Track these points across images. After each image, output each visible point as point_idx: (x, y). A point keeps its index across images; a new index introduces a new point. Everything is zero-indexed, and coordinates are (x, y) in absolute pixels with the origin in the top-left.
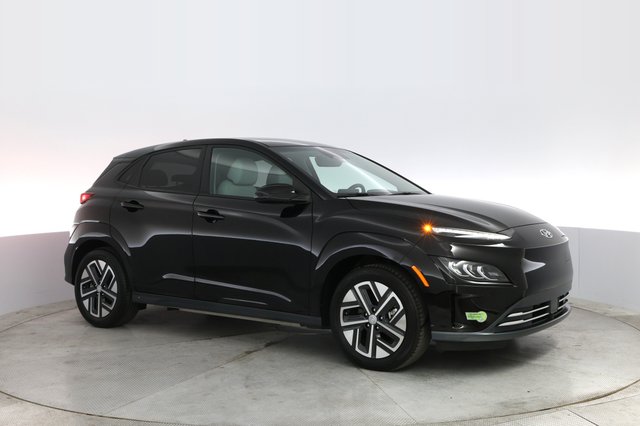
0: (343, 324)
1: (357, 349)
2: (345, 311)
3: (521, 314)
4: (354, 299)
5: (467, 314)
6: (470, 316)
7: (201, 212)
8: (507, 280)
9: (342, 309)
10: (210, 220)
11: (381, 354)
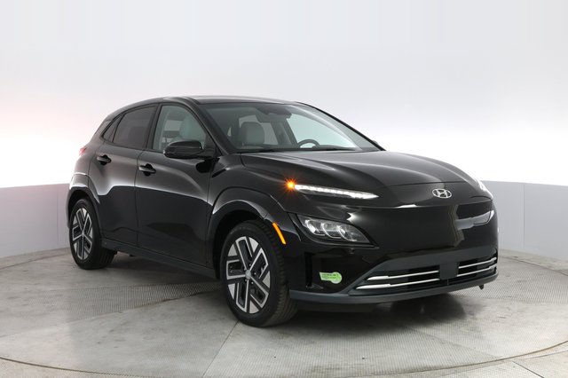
0: (229, 278)
1: (237, 303)
2: (230, 264)
3: (386, 277)
4: (236, 254)
5: (321, 274)
6: (324, 276)
7: (142, 166)
8: (367, 241)
9: (228, 262)
10: (147, 174)
11: (253, 310)
